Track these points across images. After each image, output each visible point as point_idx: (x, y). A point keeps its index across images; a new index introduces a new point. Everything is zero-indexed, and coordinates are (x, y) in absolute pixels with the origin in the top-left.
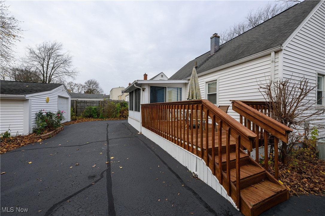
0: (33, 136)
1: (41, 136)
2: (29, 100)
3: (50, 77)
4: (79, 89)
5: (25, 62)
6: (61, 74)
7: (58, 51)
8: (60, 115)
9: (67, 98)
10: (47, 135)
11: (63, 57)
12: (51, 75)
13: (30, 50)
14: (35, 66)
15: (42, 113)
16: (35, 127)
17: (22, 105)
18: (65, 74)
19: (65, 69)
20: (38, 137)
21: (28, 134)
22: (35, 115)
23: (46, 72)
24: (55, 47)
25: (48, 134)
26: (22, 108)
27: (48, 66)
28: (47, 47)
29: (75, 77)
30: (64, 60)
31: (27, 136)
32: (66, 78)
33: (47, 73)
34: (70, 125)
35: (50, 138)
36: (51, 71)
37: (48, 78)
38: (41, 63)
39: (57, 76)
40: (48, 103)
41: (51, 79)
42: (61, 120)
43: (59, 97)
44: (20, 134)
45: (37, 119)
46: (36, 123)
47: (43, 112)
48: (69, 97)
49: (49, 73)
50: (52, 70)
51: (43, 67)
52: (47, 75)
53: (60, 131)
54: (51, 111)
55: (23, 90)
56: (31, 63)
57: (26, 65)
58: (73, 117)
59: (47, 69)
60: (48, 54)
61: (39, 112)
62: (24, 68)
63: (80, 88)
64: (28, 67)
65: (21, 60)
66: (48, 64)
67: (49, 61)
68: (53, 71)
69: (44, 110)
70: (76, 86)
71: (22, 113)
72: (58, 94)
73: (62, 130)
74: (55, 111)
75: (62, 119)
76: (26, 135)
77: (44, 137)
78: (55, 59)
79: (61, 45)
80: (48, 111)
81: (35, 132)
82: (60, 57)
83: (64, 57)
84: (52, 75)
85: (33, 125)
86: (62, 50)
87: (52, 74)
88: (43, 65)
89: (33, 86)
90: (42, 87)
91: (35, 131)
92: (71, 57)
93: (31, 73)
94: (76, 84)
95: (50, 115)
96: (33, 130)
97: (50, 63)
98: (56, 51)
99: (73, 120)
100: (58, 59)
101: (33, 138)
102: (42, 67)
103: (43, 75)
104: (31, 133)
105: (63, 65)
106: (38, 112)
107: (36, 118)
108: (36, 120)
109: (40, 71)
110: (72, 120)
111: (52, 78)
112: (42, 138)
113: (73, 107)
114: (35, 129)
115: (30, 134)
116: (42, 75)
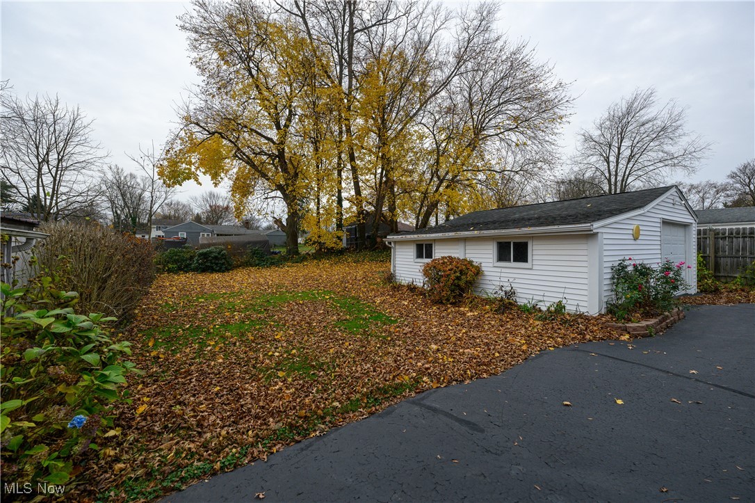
0: (608, 321)
1: (627, 325)
2: (599, 234)
3: (623, 180)
4: (703, 199)
5: (576, 163)
6: (652, 168)
7: (642, 112)
8: (670, 275)
9: (685, 226)
10: (643, 327)
11: (655, 122)
12: (626, 177)
13: (584, 136)
14: (593, 166)
15: (626, 267)
16: (610, 299)
17: (584, 246)
18: (661, 164)
19: (661, 153)
20: (620, 327)
21: (598, 314)
22: (610, 271)
23: (614, 173)
24: (634, 106)
25: (644, 323)
26: (585, 253)
27: (619, 157)
28: (616, 115)
29: (696, 163)
30: (659, 129)
31: (596, 319)
32: (665, 174)
33: (616, 175)
34: (703, 307)
35: (651, 336)
36: (626, 168)
37: (619, 184)
38: (605, 155)
39: (641, 173)
40: (638, 242)
41: (625, 186)
42: (676, 288)
43: (666, 223)
44: (583, 310)
45: (615, 281)
46: (612, 291)
47: (627, 263)
48: (693, 221)
49: (621, 174)
50: (628, 164)
51: (608, 163)
52: (616, 179)
53: (675, 322)
54: (645, 262)
55: (584, 215)
56: (585, 162)
57: (576, 169)
58: (707, 283)
59: (617, 163)
60: (619, 129)
61: (620, 264)
62: (573, 177)
63: (708, 195)
64: (580, 172)
65: (569, 162)
66: (619, 153)
67: (621, 146)
68: (630, 165)
69: (630, 259)
70: (694, 191)
71: (585, 264)
72: (661, 216)
73: (679, 319)
74: (655, 262)
75: (680, 287)
76: (594, 316)
77: (635, 329)
78: (634, 135)
79: (652, 93)
80: (638, 262)
81: (611, 313)
82: (650, 125)
83: (659, 123)
84: (629, 174)
85: (608, 295)
86: (652, 105)
87: (627, 173)
88: (608, 158)
89: (601, 204)
90: (621, 203)
91: (612, 310)
92: (680, 115)
93: (584, 182)
94: (692, 187)
95: (643, 271)
96: (607, 307)
97: (623, 149)
98: (637, 115)
99: (703, 290)
100: (642, 132)
101: (609, 326)
102: (605, 163)
103: (609, 181)
104: (603, 313)
105: (657, 143)
106: (616, 264)
107: (613, 278)
108: (614, 283)
109: (603, 173)
110: (701, 291)
111: (628, 182)
112: (629, 333)
113: (704, 252)
114: (611, 304)
115: (601, 315)
116: (606, 181)
